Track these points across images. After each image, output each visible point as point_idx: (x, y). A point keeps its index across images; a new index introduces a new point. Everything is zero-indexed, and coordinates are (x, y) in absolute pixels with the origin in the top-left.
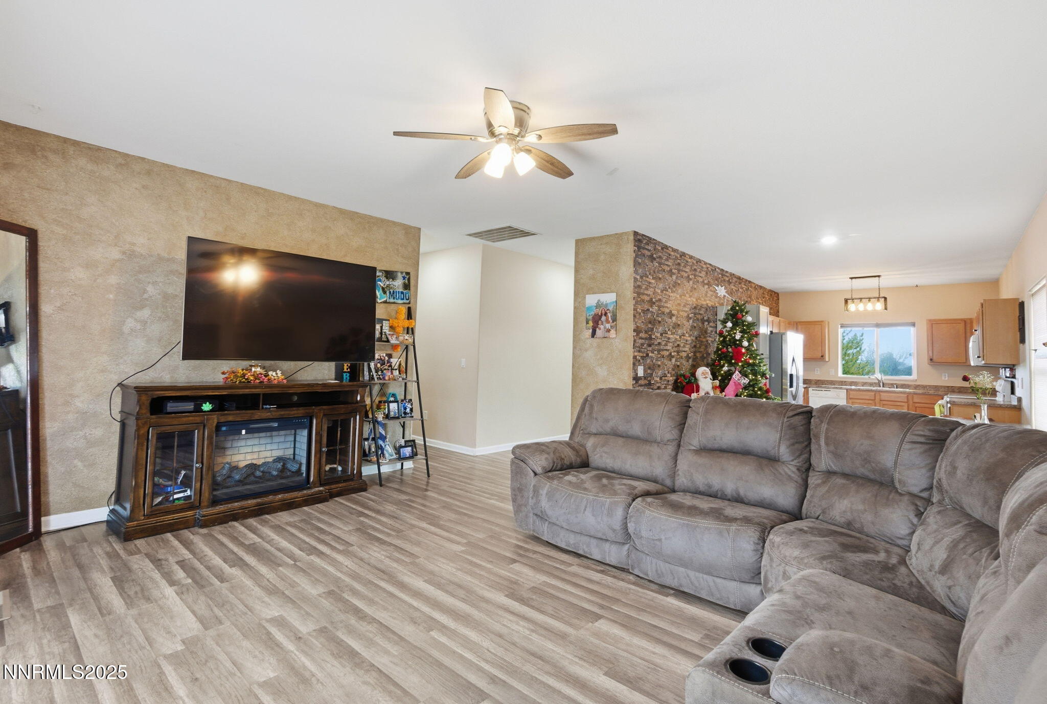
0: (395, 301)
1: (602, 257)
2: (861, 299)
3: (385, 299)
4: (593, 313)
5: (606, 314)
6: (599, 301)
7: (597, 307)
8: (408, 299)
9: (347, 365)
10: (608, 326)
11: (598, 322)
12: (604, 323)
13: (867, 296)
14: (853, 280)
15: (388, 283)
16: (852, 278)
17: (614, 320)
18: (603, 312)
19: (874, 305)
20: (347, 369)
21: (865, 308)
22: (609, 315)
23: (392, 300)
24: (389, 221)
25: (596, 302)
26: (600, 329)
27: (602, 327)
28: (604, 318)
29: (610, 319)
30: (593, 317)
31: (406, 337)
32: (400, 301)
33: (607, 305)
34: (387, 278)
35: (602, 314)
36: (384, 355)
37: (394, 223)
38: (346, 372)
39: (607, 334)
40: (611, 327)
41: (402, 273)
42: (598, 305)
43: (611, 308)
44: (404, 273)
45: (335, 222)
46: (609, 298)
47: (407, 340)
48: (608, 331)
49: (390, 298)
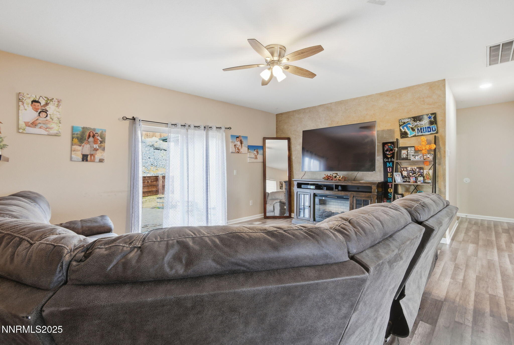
0: (423, 134)
3: (415, 134)
8: (435, 130)
9: (390, 174)
15: (416, 124)
20: (390, 176)
23: (420, 134)
24: (414, 86)
31: (428, 156)
32: (427, 133)
34: (414, 121)
36: (416, 168)
37: (419, 86)
38: (389, 177)
41: (427, 115)
44: (430, 115)
45: (378, 101)
47: (428, 157)
49: (418, 133)
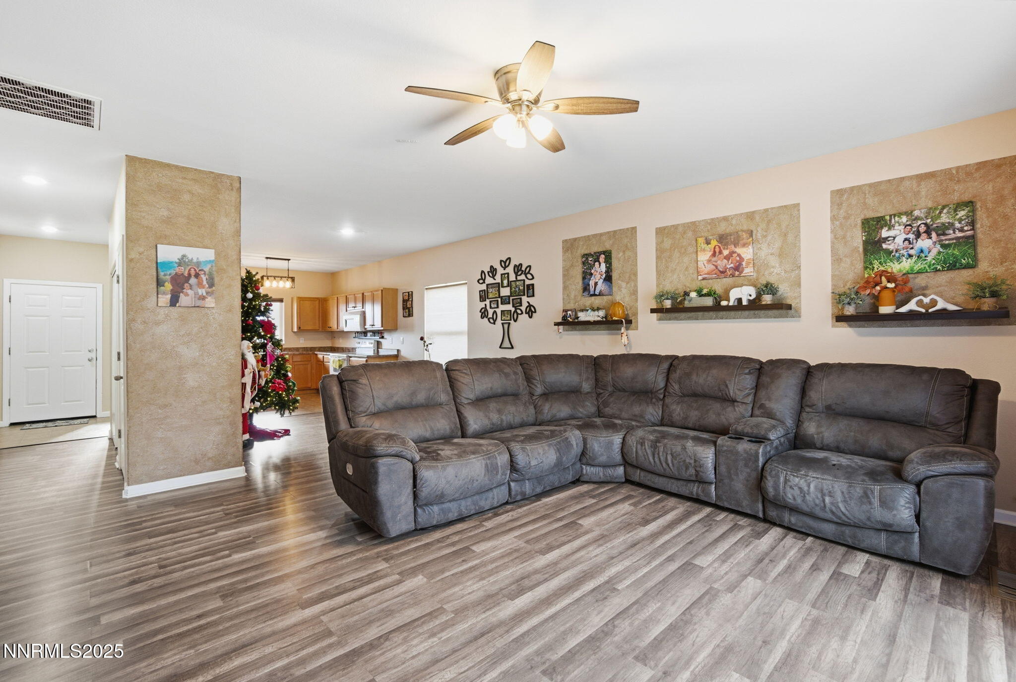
1: (186, 197)
2: (281, 277)
4: (173, 272)
5: (197, 276)
6: (184, 256)
7: (179, 264)
10: (202, 292)
11: (183, 285)
12: (195, 287)
13: (273, 275)
14: (268, 260)
16: (267, 258)
17: (211, 285)
18: (193, 272)
19: (271, 282)
21: (271, 284)
22: (204, 278)
25: (180, 257)
26: (187, 295)
27: (190, 292)
28: (193, 281)
29: (205, 283)
30: (172, 277)
33: (198, 263)
35: (190, 275)
39: (199, 303)
40: (207, 293)
42: (182, 262)
43: (207, 269)
46: (203, 255)
48: (203, 298)
